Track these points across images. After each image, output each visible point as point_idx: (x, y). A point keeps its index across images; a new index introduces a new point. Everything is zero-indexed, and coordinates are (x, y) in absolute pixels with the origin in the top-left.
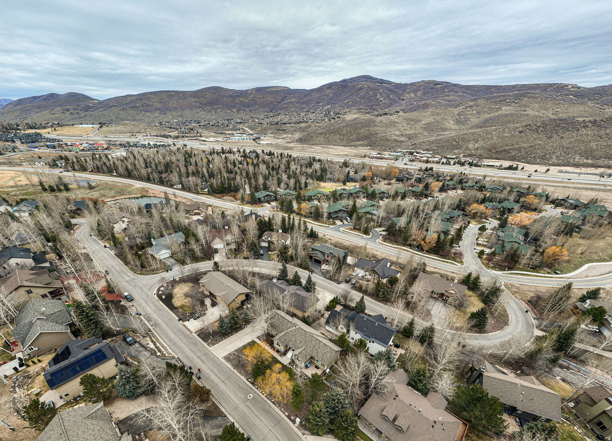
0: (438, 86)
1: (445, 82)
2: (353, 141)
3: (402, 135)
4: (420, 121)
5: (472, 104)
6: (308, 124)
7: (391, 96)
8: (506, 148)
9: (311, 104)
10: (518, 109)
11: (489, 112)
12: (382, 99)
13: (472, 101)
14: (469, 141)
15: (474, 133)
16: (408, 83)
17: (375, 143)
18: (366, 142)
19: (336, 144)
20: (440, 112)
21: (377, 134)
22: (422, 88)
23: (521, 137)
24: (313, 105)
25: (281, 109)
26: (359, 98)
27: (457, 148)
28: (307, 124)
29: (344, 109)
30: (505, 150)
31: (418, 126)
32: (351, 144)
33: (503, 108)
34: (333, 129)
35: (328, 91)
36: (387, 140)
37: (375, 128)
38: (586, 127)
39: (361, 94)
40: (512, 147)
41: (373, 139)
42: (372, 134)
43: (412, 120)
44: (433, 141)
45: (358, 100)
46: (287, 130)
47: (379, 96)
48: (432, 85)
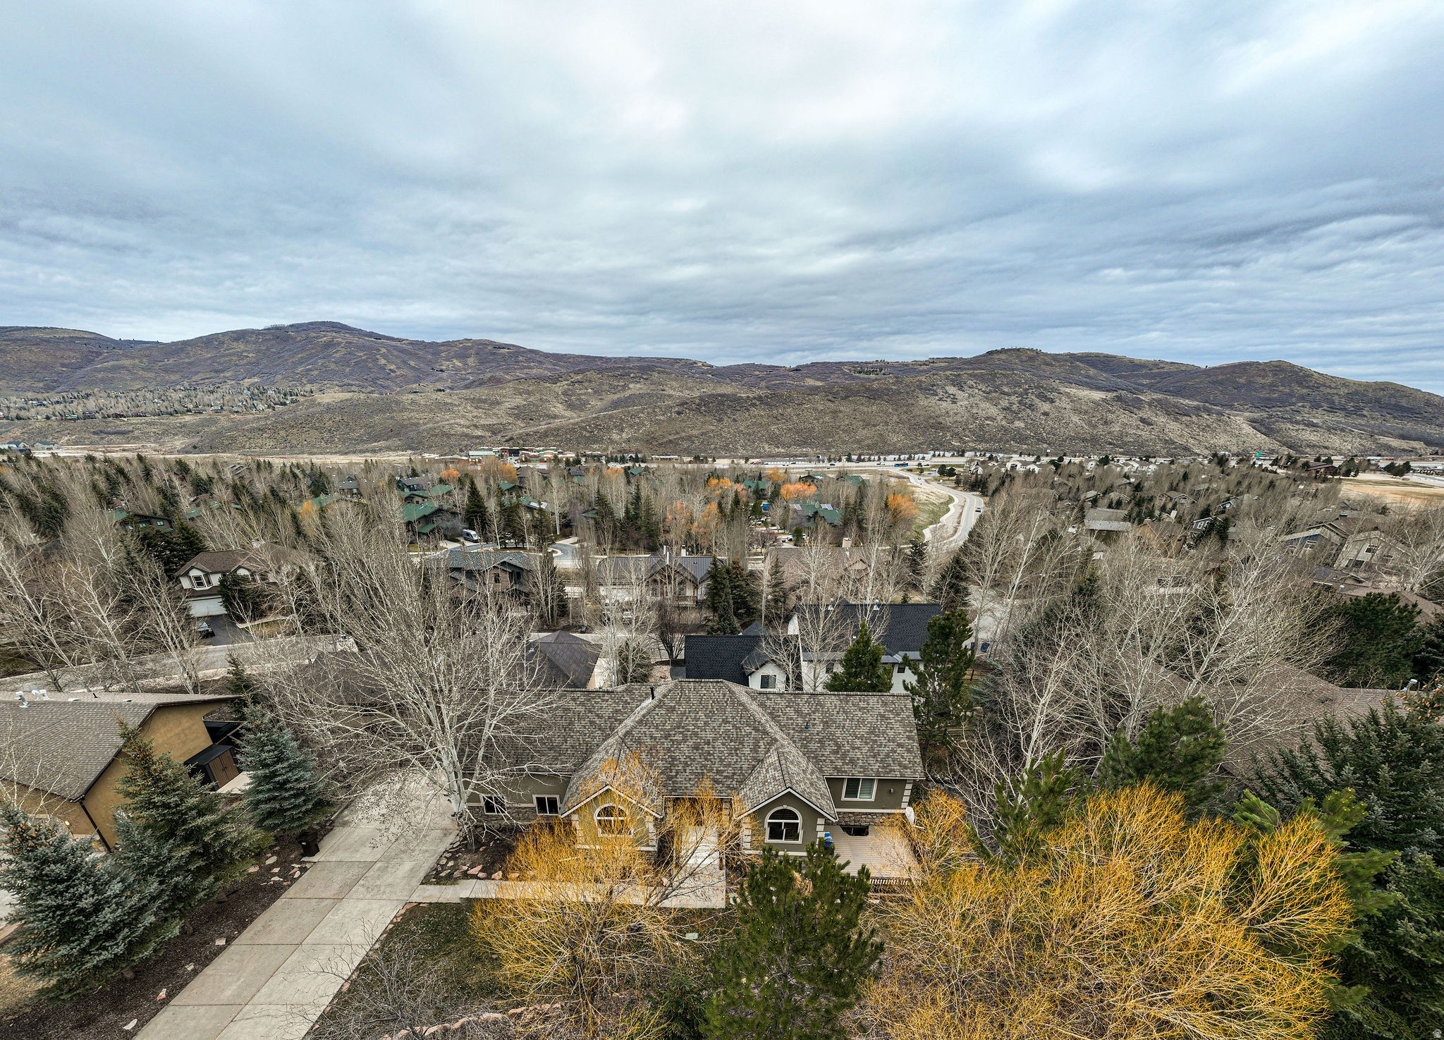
0: (502, 351)
1: (514, 346)
2: (360, 440)
3: (476, 426)
4: (498, 403)
5: (579, 377)
6: (204, 416)
7: (412, 363)
8: (671, 438)
9: (196, 373)
10: (653, 387)
11: (613, 391)
12: (393, 367)
13: (577, 373)
14: (609, 430)
15: (611, 417)
16: (439, 341)
17: (420, 442)
18: (396, 442)
19: (315, 450)
20: (531, 389)
21: (417, 425)
22: (473, 352)
23: (683, 421)
24: (201, 376)
25: (93, 383)
26: (335, 362)
27: (595, 442)
28: (201, 416)
29: (303, 385)
30: (671, 441)
31: (501, 410)
32: (359, 447)
33: (631, 386)
34: (295, 419)
35: (240, 347)
36: (448, 436)
37: (406, 415)
38: (754, 405)
39: (337, 355)
40: (677, 436)
41: (412, 434)
42: (403, 426)
43: (484, 401)
44: (546, 432)
45: (333, 366)
46: (136, 433)
47: (383, 362)
48: (489, 348)
